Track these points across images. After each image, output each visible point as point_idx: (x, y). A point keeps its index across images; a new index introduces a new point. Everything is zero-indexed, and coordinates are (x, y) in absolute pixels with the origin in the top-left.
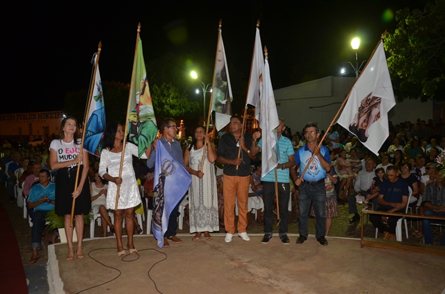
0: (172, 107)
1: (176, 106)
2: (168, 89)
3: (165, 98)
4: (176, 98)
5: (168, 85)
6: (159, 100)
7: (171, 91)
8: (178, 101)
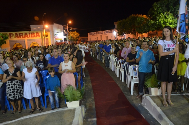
0: (170, 24)
1: (172, 23)
2: (168, 14)
3: (167, 19)
4: (172, 19)
5: (168, 13)
6: (163, 21)
7: (169, 15)
8: (173, 21)
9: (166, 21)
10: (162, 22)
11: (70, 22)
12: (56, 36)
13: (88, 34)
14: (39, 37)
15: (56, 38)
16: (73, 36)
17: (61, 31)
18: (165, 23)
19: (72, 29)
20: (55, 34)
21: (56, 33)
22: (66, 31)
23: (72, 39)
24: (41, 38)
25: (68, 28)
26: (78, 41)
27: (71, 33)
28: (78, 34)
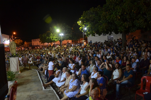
9: (53, 38)
10: (51, 38)
12: (4, 43)
13: (32, 40)
16: (17, 43)
17: (8, 40)
18: (53, 39)
19: (16, 38)
20: (3, 41)
22: (12, 39)
25: (13, 37)
26: (27, 45)
27: (16, 40)
28: (21, 41)
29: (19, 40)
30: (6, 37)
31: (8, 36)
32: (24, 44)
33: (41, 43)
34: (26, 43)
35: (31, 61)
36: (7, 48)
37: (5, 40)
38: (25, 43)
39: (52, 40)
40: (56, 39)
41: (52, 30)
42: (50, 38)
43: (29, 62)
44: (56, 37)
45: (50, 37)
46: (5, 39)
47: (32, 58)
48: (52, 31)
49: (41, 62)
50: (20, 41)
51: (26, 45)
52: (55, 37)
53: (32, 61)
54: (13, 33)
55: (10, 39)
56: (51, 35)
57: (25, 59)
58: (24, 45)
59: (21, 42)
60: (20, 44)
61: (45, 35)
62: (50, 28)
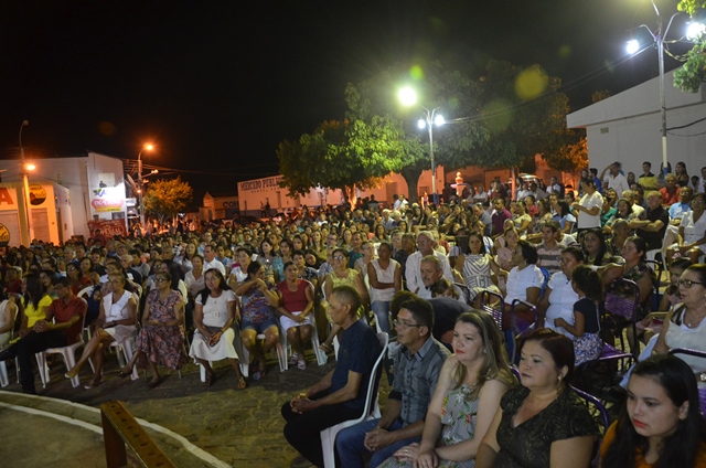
0: (393, 154)
1: (397, 153)
2: (384, 125)
3: (377, 140)
4: (399, 138)
5: (383, 119)
6: (366, 145)
8: (399, 144)
9: (372, 147)
10: (360, 150)
11: (149, 147)
12: (98, 197)
13: (239, 184)
14: (10, 202)
15: (99, 203)
16: (161, 197)
17: (117, 182)
18: (369, 153)
19: (156, 171)
20: (95, 192)
21: (98, 188)
22: (135, 177)
23: (158, 207)
24: (15, 206)
25: (143, 169)
26: (213, 213)
27: (158, 185)
28: (185, 188)
29: (174, 182)
30: (105, 170)
31: (119, 163)
32: (202, 205)
33: (286, 191)
34: (212, 199)
35: (219, 330)
36: (112, 225)
37: (102, 185)
38: (208, 203)
39: (364, 161)
40: (391, 154)
41: (359, 102)
42: (353, 152)
43: (197, 346)
44: (392, 143)
45: (348, 144)
46: (102, 177)
47: (228, 296)
48: (359, 107)
49: (353, 376)
50: (175, 189)
51: (210, 212)
52: (384, 144)
53: (229, 334)
54: (142, 147)
55: (126, 178)
56: (357, 134)
57: (157, 314)
58: (202, 213)
59: (181, 192)
60: (175, 201)
61: (319, 136)
62: (350, 89)
